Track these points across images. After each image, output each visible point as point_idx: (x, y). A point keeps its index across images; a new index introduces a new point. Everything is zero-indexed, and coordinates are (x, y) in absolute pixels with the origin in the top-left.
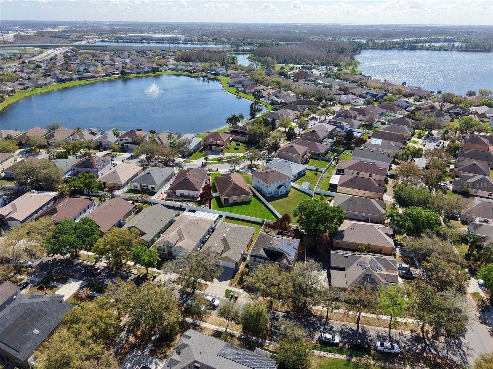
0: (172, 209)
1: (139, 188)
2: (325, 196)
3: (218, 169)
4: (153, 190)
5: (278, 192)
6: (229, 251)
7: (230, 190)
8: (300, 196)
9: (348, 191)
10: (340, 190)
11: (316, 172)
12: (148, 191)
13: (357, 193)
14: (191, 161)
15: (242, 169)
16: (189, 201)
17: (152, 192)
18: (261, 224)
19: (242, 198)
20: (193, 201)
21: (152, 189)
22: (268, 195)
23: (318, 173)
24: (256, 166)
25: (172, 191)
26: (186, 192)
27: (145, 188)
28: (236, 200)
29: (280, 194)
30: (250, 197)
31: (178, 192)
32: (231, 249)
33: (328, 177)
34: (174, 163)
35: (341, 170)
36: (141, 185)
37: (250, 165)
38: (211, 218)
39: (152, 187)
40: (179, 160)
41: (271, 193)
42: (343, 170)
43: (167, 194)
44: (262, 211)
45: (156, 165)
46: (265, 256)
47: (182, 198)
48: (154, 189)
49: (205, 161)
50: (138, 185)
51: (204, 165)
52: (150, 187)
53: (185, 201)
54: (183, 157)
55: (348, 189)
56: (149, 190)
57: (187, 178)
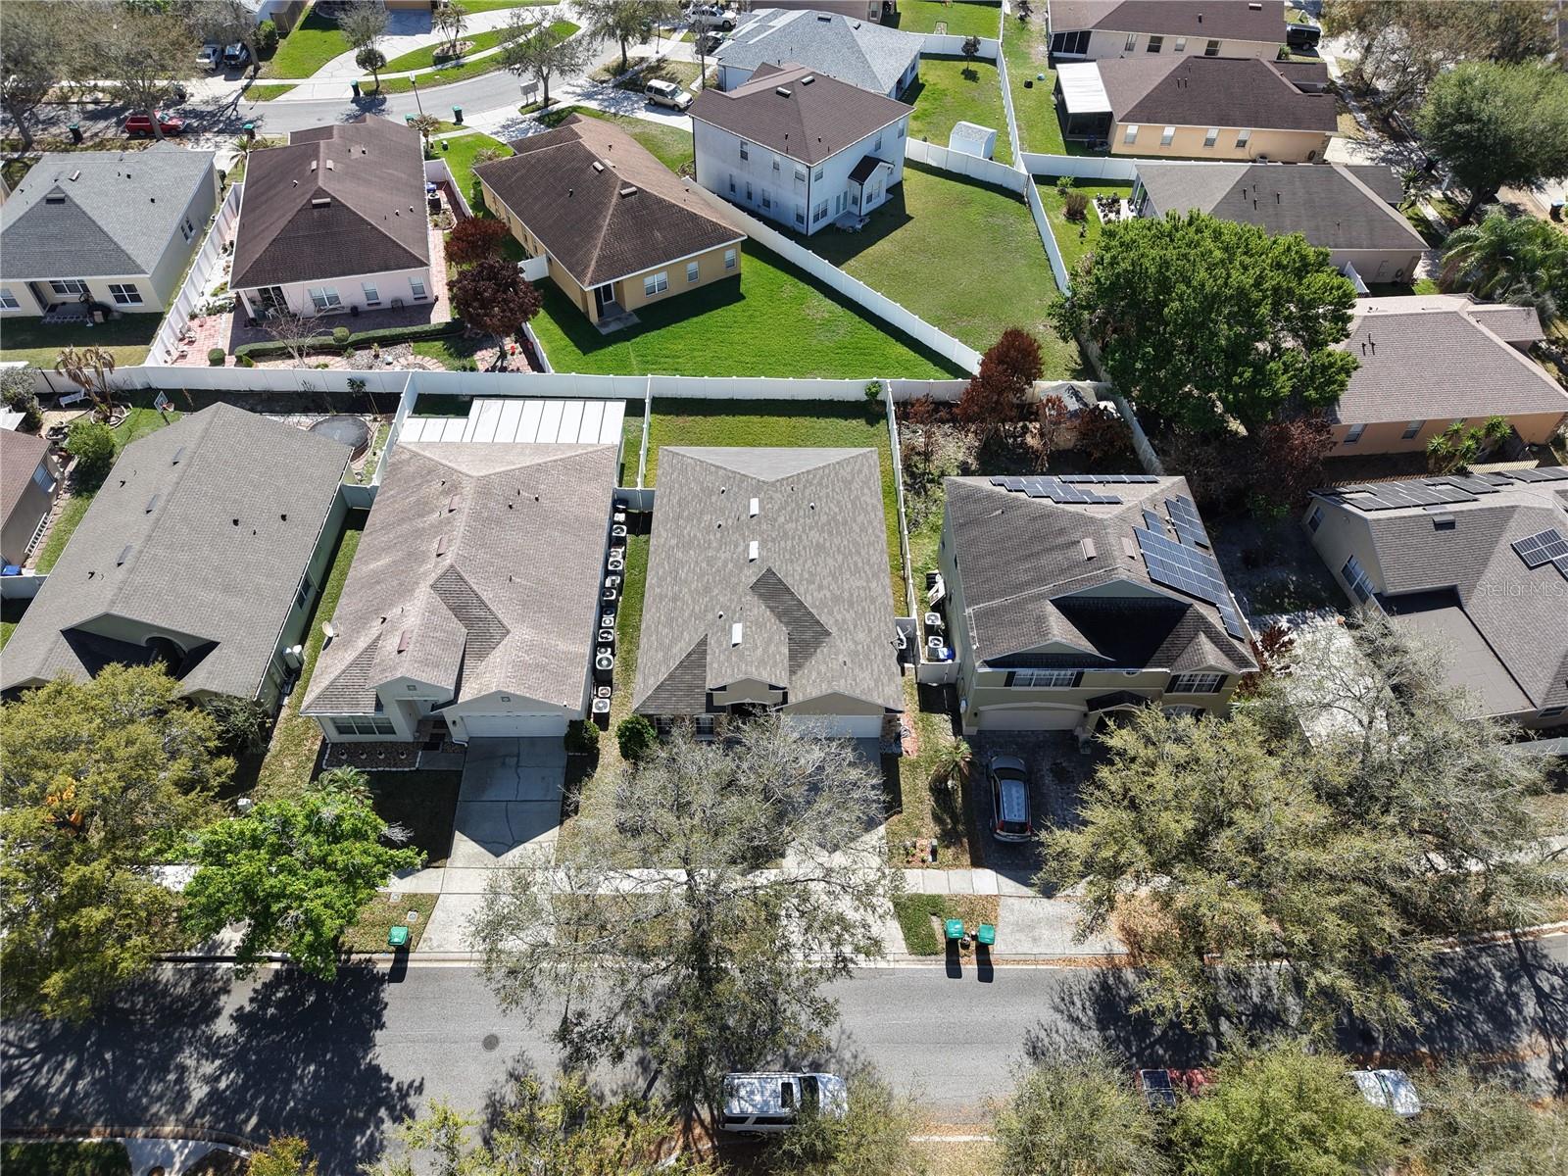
0: (305, 410)
1: (29, 307)
2: (1079, 182)
3: (458, 115)
4: (130, 307)
5: (855, 201)
6: (824, 649)
7: (616, 234)
8: (967, 203)
9: (1167, 142)
10: (1132, 140)
11: (963, 65)
12: (99, 317)
13: (1209, 143)
14: (283, 89)
15: (589, 96)
16: (387, 342)
17: (125, 315)
18: (869, 410)
19: (693, 266)
20: (417, 338)
21: (121, 299)
22: (813, 228)
23: (973, 66)
24: (657, 68)
25: (253, 291)
26: (349, 289)
27: (72, 298)
28: (663, 286)
29: (866, 208)
30: (730, 254)
31: (299, 294)
32: (834, 630)
33: (1029, 85)
34: (186, 114)
35: (1072, 36)
36: (33, 287)
37: (621, 68)
38: (589, 437)
39: (115, 289)
40: (207, 90)
41: (825, 213)
42: (1085, 36)
43: (227, 319)
44: (825, 324)
45: (77, 136)
46: (1084, 645)
47: (340, 332)
48: (136, 298)
49: (362, 76)
50: (18, 287)
51: (369, 101)
52: (100, 287)
53: (361, 345)
54: (229, 67)
55: (1169, 130)
56: (105, 309)
57: (321, 193)
